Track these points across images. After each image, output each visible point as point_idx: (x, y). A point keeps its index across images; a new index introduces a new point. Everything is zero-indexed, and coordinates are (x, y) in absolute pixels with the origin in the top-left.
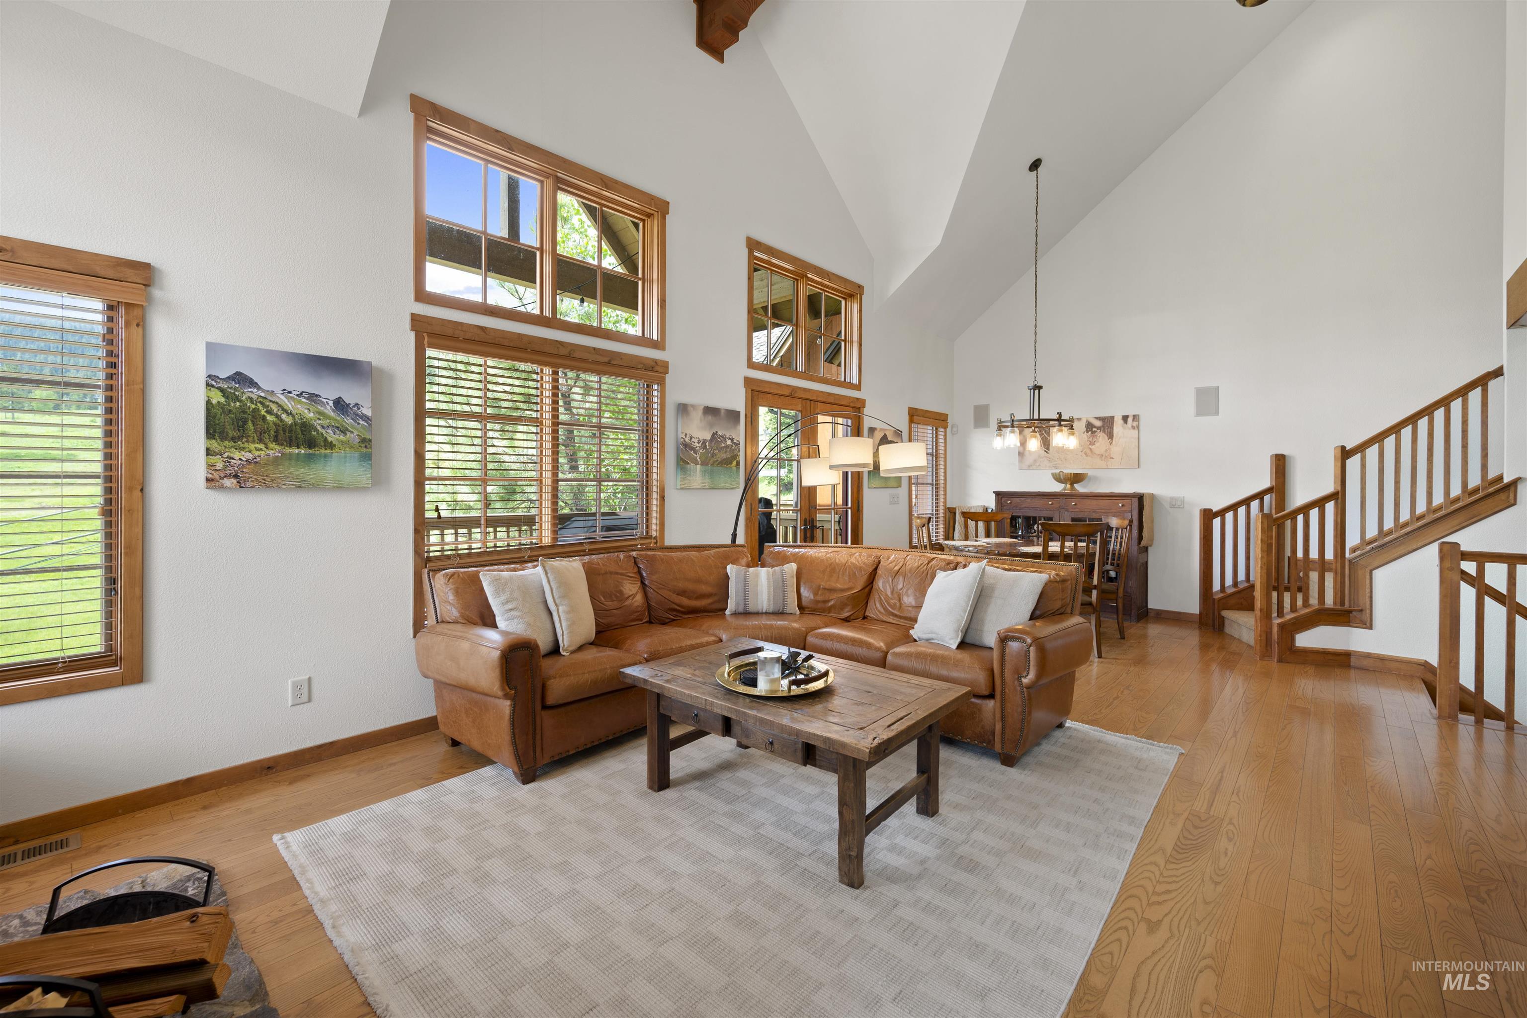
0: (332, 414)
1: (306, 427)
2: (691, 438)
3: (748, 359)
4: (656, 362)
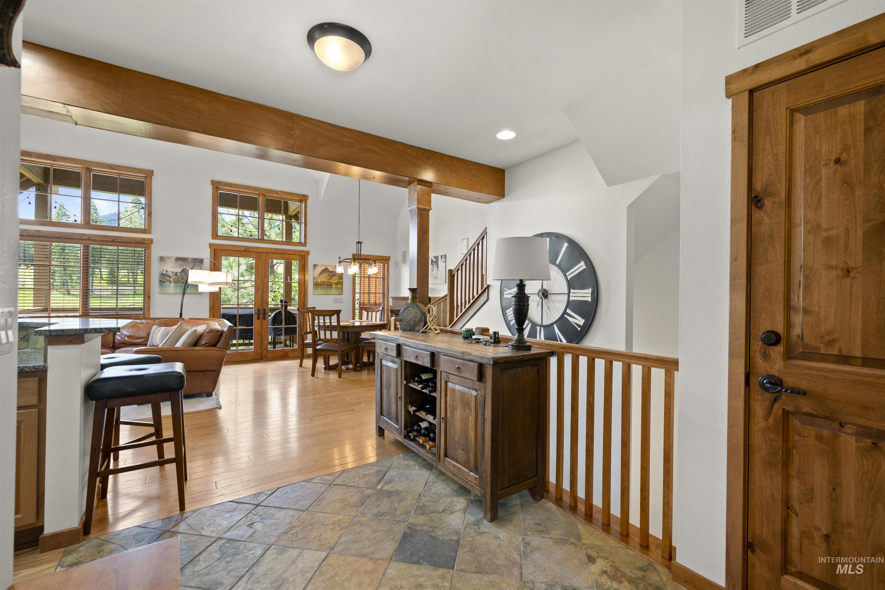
2: (167, 271)
3: (212, 235)
4: (144, 239)
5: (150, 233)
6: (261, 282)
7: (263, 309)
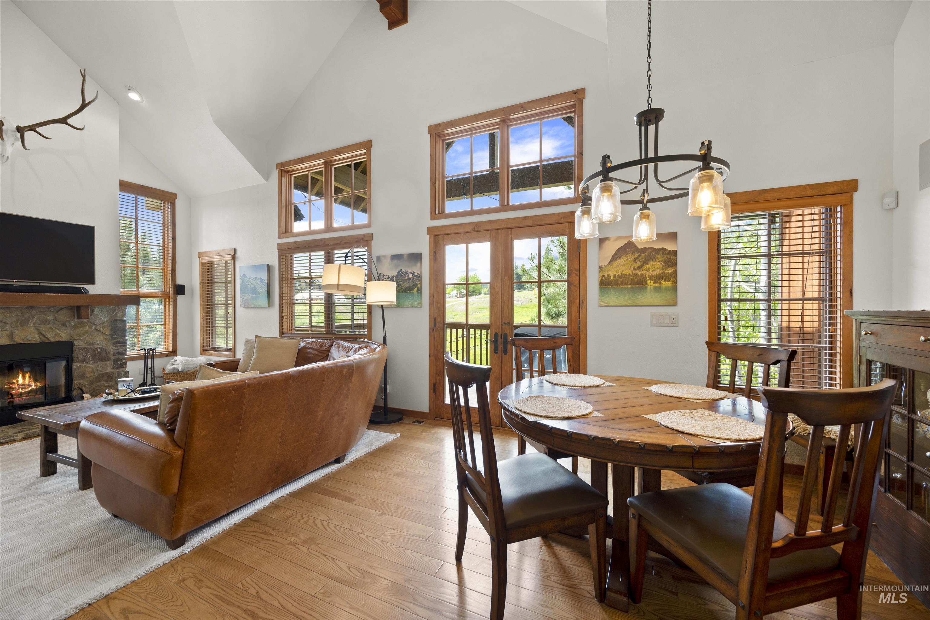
0: (259, 283)
1: (255, 288)
2: (383, 276)
3: (431, 213)
4: (364, 235)
5: (371, 226)
6: (499, 285)
7: (503, 334)
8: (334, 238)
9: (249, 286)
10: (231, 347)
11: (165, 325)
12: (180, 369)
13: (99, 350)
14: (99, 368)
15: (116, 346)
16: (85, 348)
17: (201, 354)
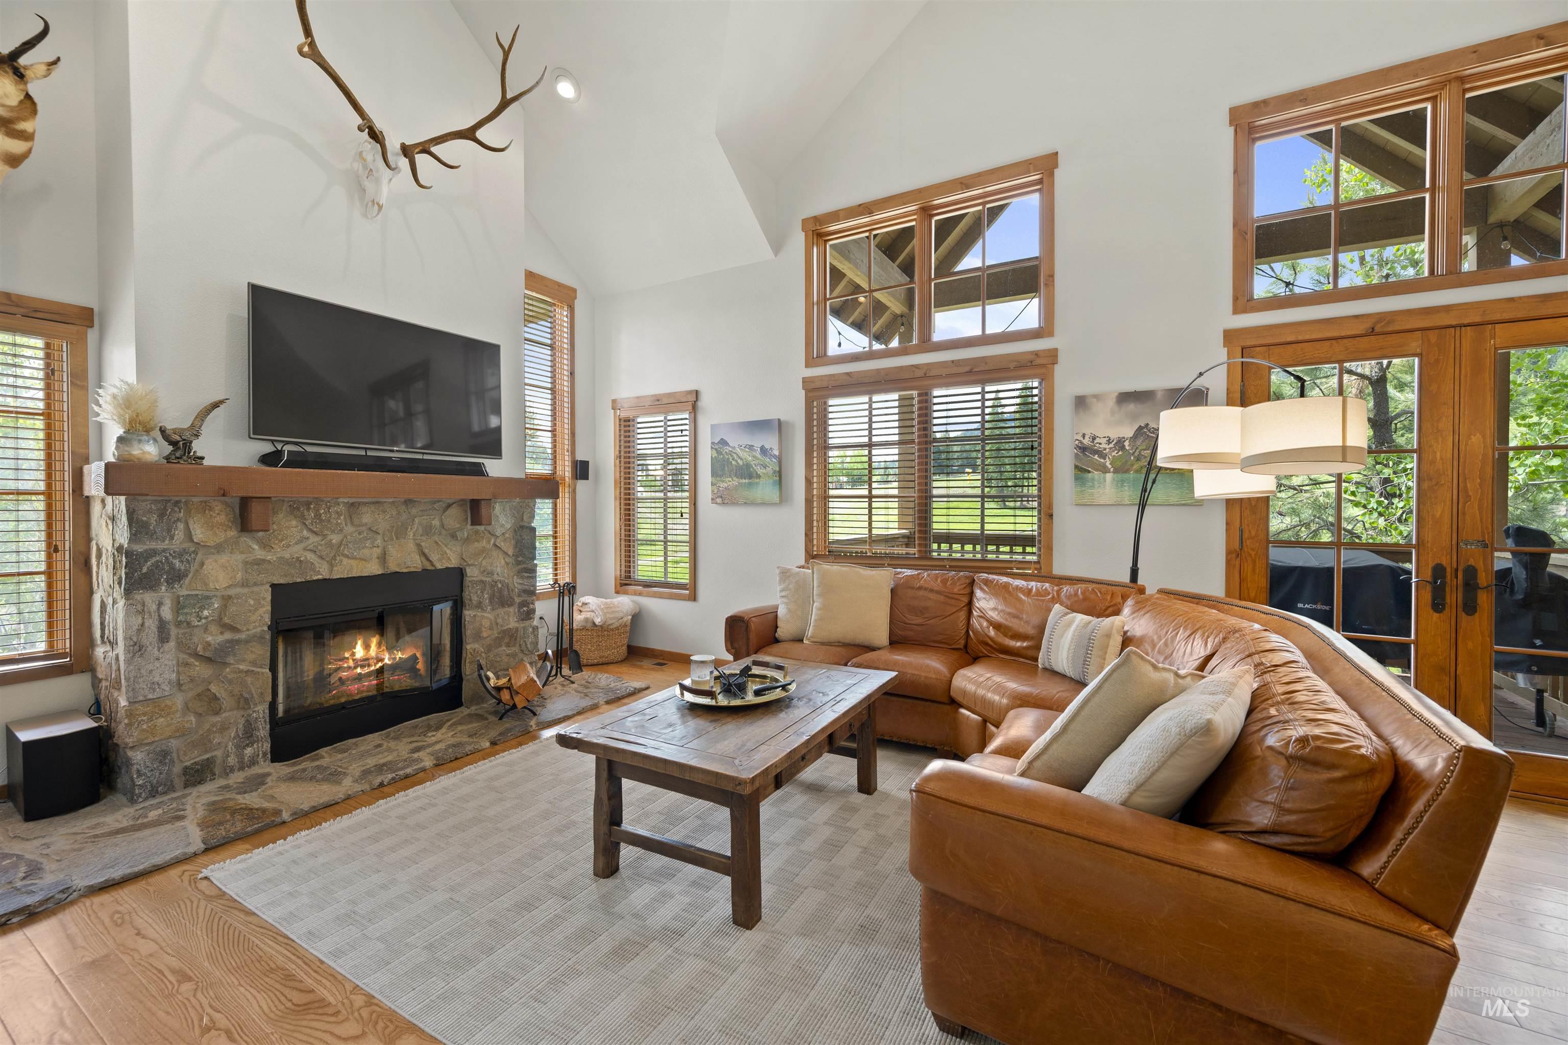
0: (759, 456)
1: (748, 466)
2: (1094, 438)
3: (1236, 299)
4: (1036, 354)
5: (1050, 334)
6: (1449, 455)
7: (1461, 568)
8: (953, 362)
9: (734, 463)
10: (688, 581)
11: (555, 537)
12: (598, 621)
13: (500, 586)
14: (500, 621)
15: (522, 578)
16: (482, 582)
17: (617, 592)
